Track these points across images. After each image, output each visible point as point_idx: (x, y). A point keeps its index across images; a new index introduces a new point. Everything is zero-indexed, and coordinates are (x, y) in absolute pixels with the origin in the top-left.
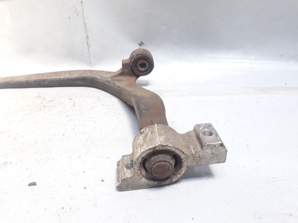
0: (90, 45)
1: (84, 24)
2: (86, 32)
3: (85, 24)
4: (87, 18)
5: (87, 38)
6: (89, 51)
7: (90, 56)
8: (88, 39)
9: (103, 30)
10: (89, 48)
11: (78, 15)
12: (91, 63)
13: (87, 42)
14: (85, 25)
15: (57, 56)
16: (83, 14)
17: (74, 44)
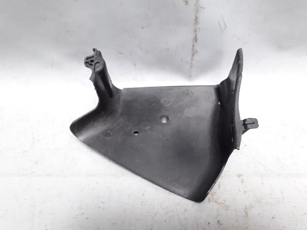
0: (197, 52)
1: (195, 18)
2: (195, 31)
4: (204, 8)
5: (196, 39)
6: (192, 60)
7: (192, 66)
8: (196, 42)
9: (226, 27)
10: (193, 55)
11: (187, 3)
12: (190, 76)
13: (193, 46)
14: (196, 20)
15: (135, 65)
17: (168, 50)
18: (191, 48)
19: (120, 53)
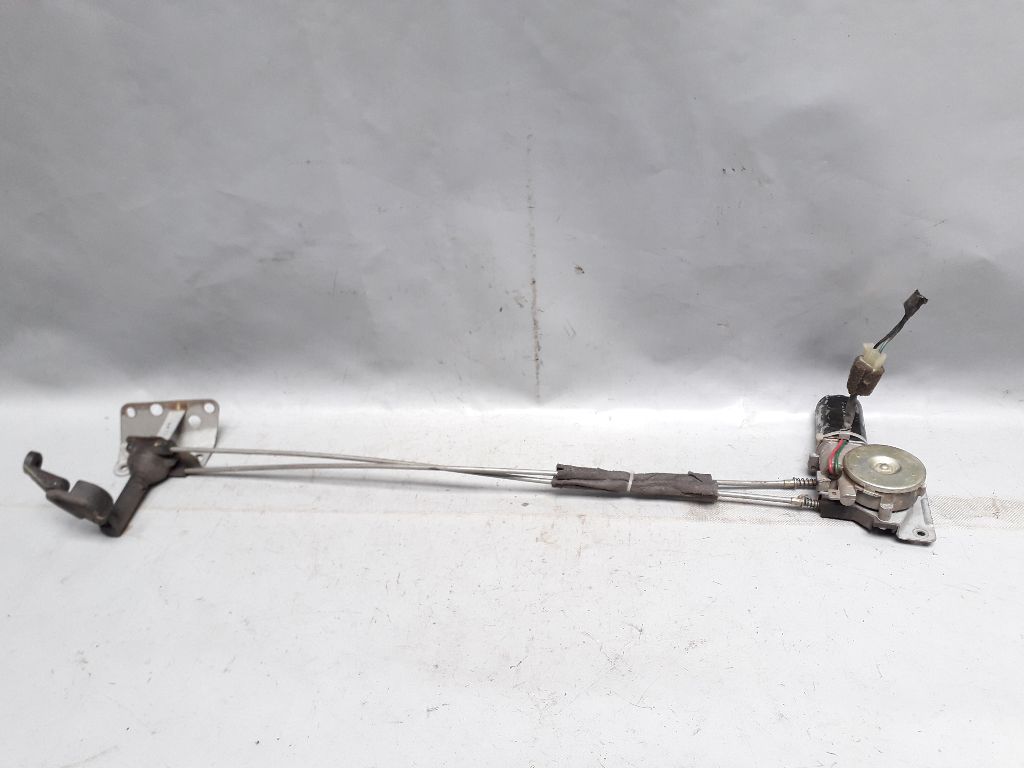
0: (542, 363)
1: (533, 323)
2: (536, 337)
3: (535, 323)
4: (542, 311)
5: (539, 348)
6: (537, 374)
7: (538, 383)
8: (539, 350)
9: (575, 332)
10: (538, 368)
11: (521, 306)
12: (538, 396)
13: (537, 355)
16: (534, 303)
17: (504, 359)
18: (533, 358)
19: (441, 363)
